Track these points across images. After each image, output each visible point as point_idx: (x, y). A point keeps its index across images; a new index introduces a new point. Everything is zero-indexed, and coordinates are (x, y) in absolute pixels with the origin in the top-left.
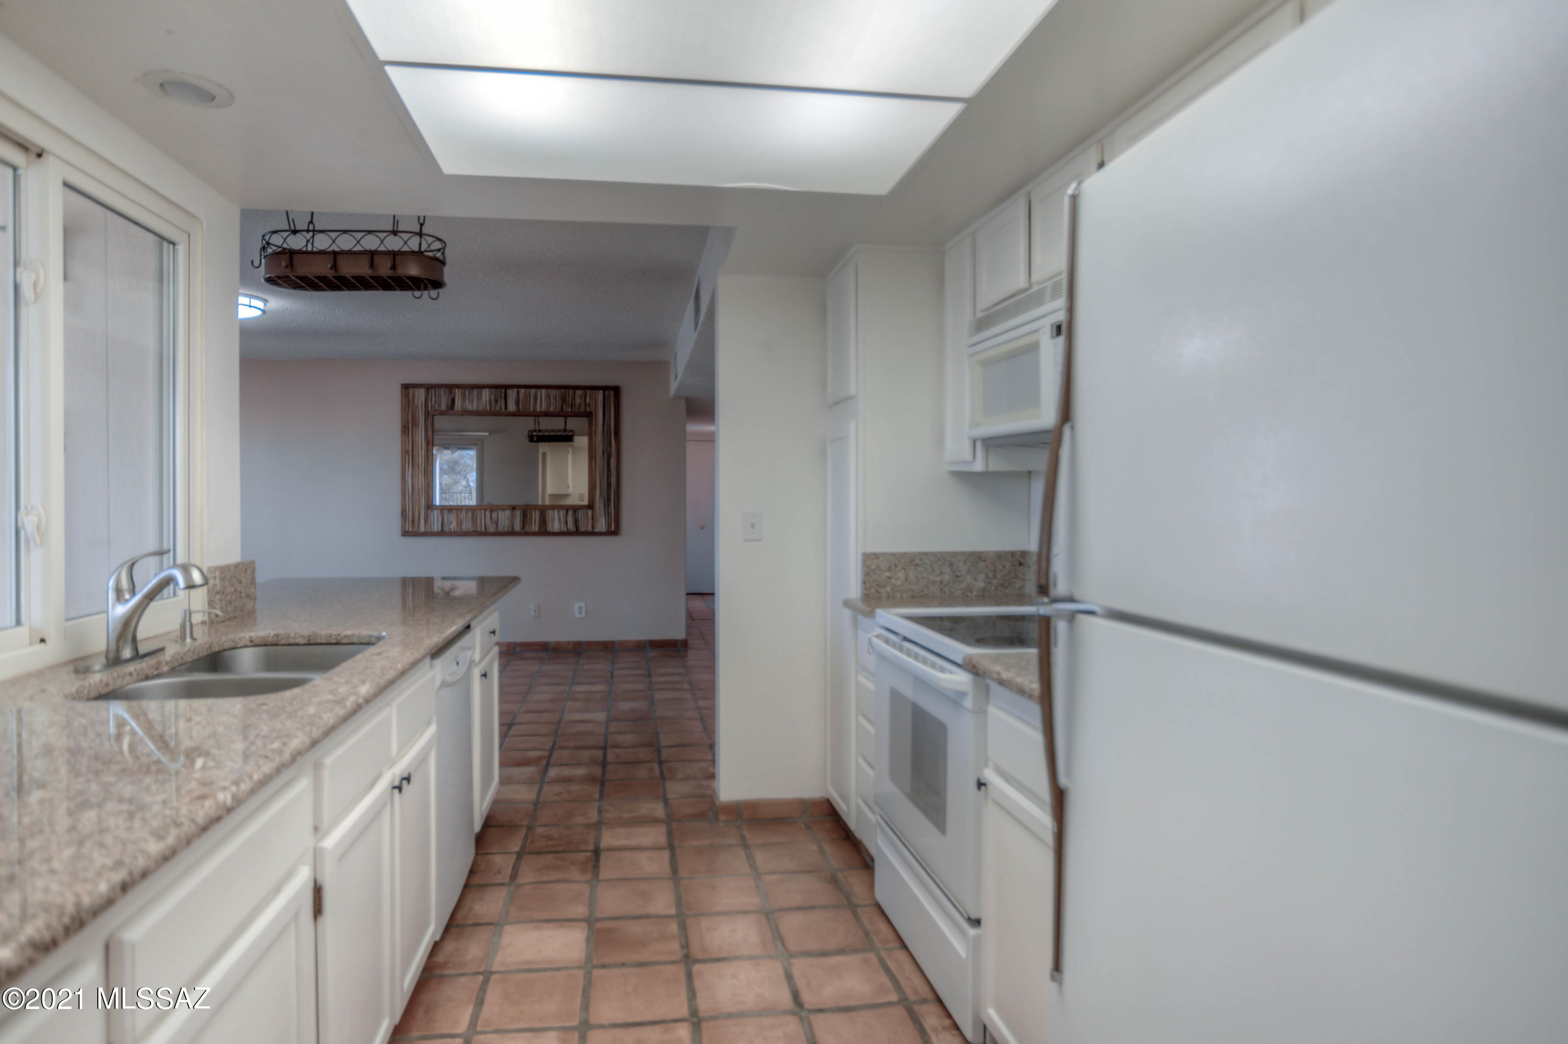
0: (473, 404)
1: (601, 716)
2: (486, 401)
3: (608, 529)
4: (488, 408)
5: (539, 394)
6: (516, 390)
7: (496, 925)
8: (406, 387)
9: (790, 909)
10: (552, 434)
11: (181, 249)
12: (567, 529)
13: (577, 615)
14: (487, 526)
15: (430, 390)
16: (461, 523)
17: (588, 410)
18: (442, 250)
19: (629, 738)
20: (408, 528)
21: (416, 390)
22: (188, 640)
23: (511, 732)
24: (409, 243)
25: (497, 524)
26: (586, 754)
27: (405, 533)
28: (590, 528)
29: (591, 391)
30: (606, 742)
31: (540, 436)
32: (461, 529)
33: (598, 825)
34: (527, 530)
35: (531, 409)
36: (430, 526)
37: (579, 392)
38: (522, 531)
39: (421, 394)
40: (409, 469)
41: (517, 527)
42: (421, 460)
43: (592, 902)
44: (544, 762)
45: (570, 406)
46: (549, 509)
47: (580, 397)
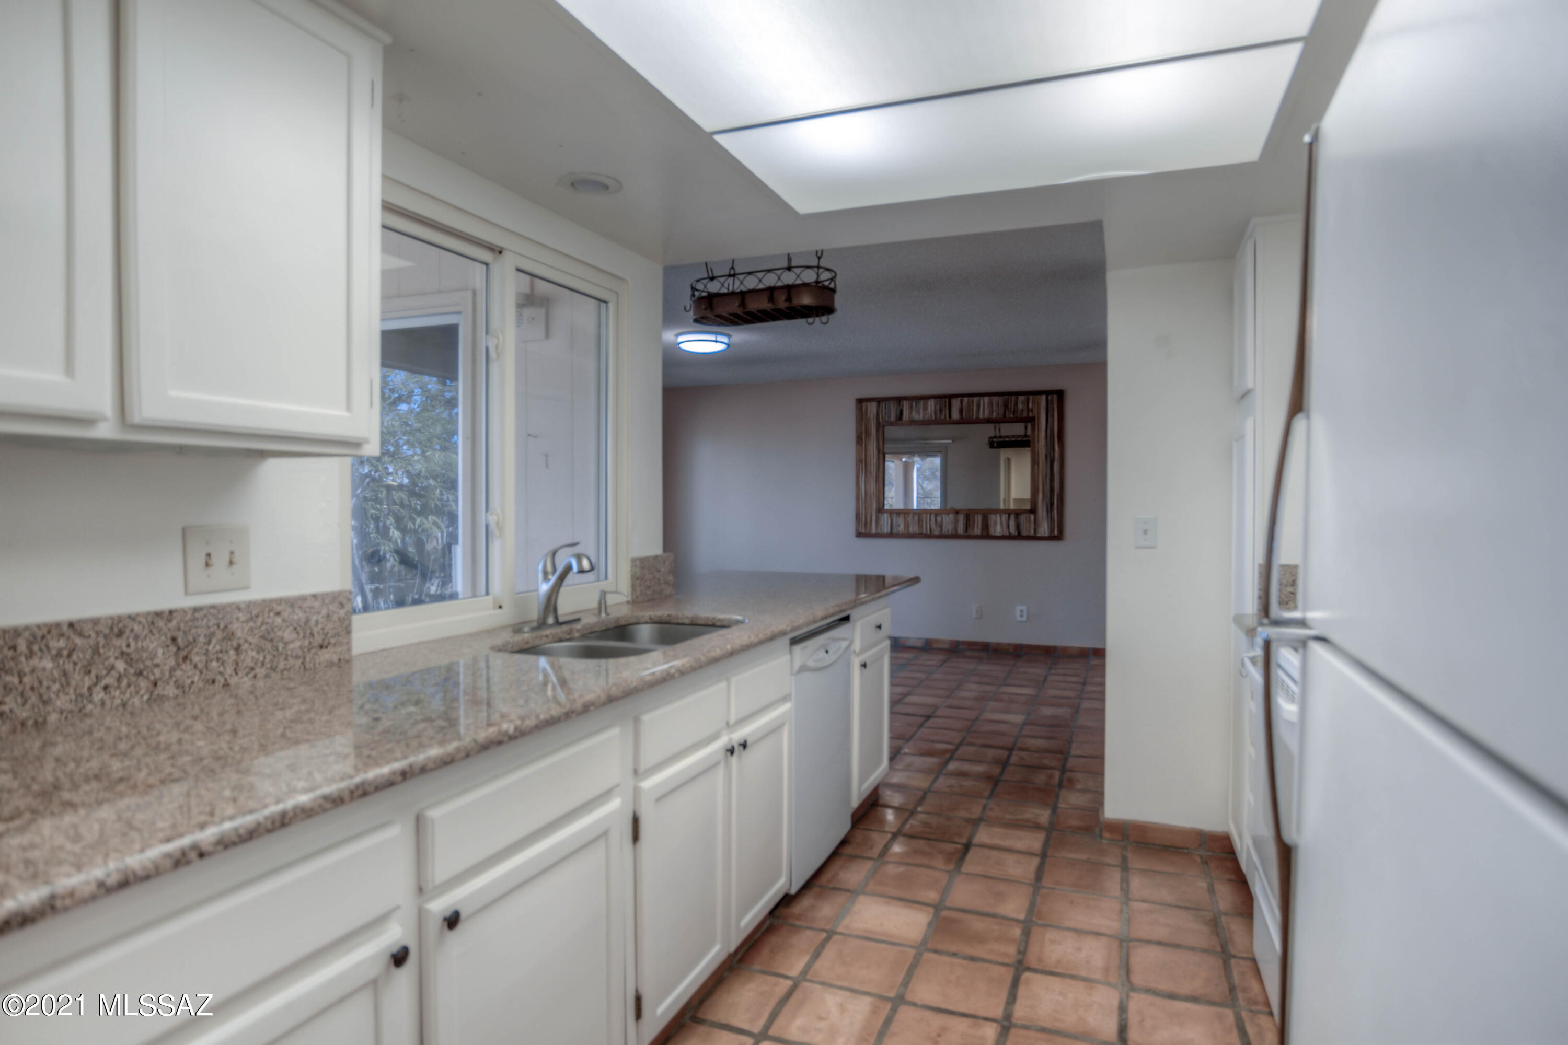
0: (919, 413)
1: (1018, 718)
2: (931, 411)
3: (1051, 533)
4: (934, 418)
5: (982, 402)
6: (959, 399)
7: (853, 893)
8: (860, 401)
9: (1149, 942)
10: (1013, 439)
11: (611, 305)
12: (1010, 533)
13: (1019, 618)
14: (932, 530)
15: (881, 404)
16: (908, 527)
17: (1031, 415)
18: (832, 279)
19: (1040, 743)
20: (862, 529)
21: (869, 404)
22: (603, 615)
23: (928, 724)
24: (801, 276)
25: (941, 526)
26: (991, 753)
27: (859, 535)
28: (1032, 533)
29: (1034, 396)
30: (1015, 744)
31: (1001, 442)
32: (908, 531)
33: (975, 823)
34: (971, 534)
35: (974, 417)
36: (881, 529)
37: (1021, 398)
38: (965, 534)
39: (872, 408)
40: (862, 476)
41: (961, 531)
42: (873, 468)
43: (945, 892)
44: (948, 756)
45: (1012, 412)
46: (991, 514)
47: (1023, 403)
